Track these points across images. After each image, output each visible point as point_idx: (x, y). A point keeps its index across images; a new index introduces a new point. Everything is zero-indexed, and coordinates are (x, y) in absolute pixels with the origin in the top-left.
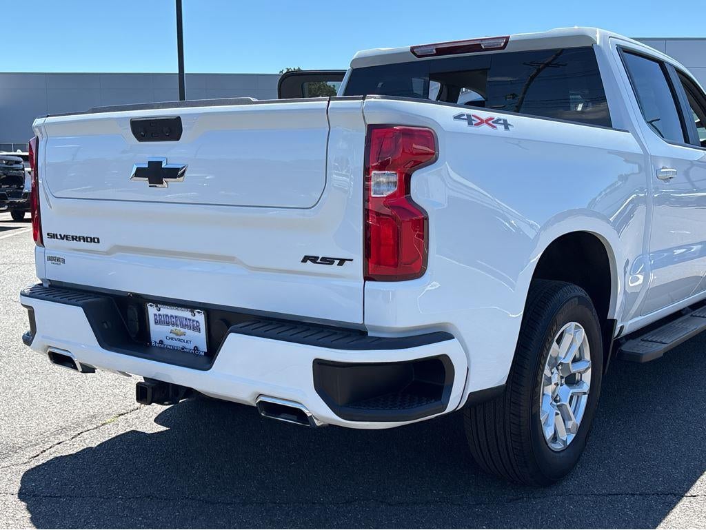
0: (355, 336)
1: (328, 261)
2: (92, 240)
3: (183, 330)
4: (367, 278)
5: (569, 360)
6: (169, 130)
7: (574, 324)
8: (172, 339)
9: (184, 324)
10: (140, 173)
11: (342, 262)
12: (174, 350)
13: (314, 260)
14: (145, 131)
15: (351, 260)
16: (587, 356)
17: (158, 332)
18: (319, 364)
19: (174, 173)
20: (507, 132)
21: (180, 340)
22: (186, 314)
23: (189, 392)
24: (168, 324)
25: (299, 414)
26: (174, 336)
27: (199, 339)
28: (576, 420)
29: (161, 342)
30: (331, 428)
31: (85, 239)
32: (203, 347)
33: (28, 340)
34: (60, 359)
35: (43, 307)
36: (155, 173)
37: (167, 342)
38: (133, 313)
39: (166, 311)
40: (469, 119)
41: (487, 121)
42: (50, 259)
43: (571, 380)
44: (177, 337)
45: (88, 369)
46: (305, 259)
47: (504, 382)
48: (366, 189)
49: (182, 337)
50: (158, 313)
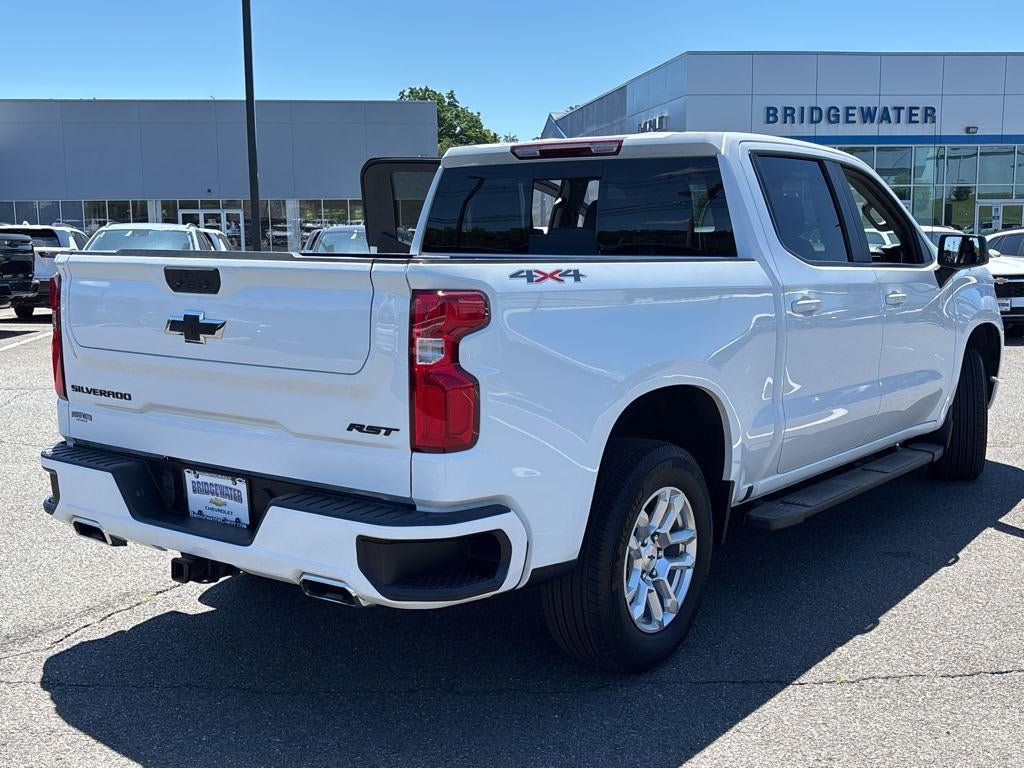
0: (402, 510)
1: (375, 430)
2: (123, 396)
3: (223, 500)
4: (415, 449)
5: (666, 529)
6: (207, 282)
7: (668, 490)
8: (212, 509)
9: (223, 492)
10: (174, 326)
11: (388, 431)
12: (214, 522)
13: (360, 428)
14: (181, 280)
15: (398, 430)
16: (692, 525)
17: (197, 502)
18: (362, 541)
19: (211, 329)
20: (578, 283)
21: (221, 511)
22: (227, 482)
23: (230, 569)
24: (207, 493)
25: (343, 593)
26: (214, 506)
27: (240, 510)
28: (677, 598)
29: (200, 512)
30: (377, 608)
31: (115, 395)
32: (246, 519)
33: (50, 507)
34: (87, 530)
35: (67, 471)
36: (192, 328)
37: (207, 513)
38: (169, 481)
39: (204, 478)
40: (530, 276)
41: (552, 276)
42: (75, 414)
43: (672, 552)
44: (217, 507)
45: (118, 542)
46: (351, 427)
47: (576, 557)
48: (412, 357)
49: (223, 508)
50: (196, 480)
